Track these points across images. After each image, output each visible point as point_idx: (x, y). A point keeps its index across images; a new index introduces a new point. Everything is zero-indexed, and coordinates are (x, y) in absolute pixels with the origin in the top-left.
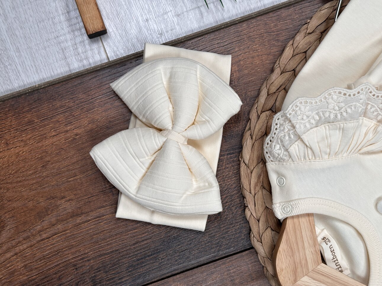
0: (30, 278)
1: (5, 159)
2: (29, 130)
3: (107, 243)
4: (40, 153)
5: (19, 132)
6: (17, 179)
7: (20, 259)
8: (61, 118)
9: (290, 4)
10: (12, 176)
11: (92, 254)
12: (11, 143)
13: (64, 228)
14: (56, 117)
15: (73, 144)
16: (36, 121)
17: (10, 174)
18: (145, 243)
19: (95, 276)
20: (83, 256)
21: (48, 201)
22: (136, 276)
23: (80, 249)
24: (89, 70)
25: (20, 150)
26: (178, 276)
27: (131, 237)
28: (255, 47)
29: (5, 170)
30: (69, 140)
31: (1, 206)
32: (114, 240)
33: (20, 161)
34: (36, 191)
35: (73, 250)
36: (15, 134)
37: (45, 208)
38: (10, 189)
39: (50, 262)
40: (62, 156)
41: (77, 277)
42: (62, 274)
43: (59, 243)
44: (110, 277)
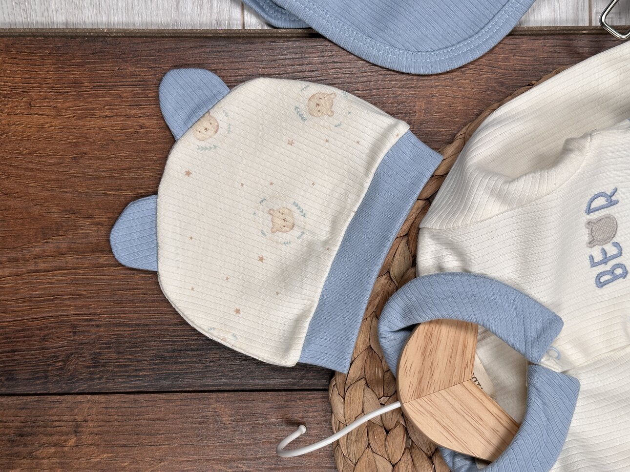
1: (19, 128)
2: (71, 95)
3: (135, 309)
4: (77, 136)
5: (54, 92)
6: (28, 165)
8: (125, 92)
9: (541, 33)
10: (21, 157)
11: (105, 318)
12: (37, 105)
13: (76, 264)
14: (120, 88)
15: (131, 139)
16: (86, 84)
17: (20, 153)
19: (99, 353)
20: (92, 316)
21: (65, 214)
22: (163, 373)
23: (91, 305)
24: (194, 33)
25: (46, 121)
26: (226, 394)
28: (463, 81)
29: (14, 144)
30: (127, 131)
32: (147, 309)
33: (41, 138)
34: (52, 192)
35: (79, 303)
36: (47, 94)
37: (56, 223)
38: (12, 177)
39: (37, 308)
40: (109, 153)
41: (71, 345)
42: (50, 334)
43: (61, 285)
44: (122, 362)
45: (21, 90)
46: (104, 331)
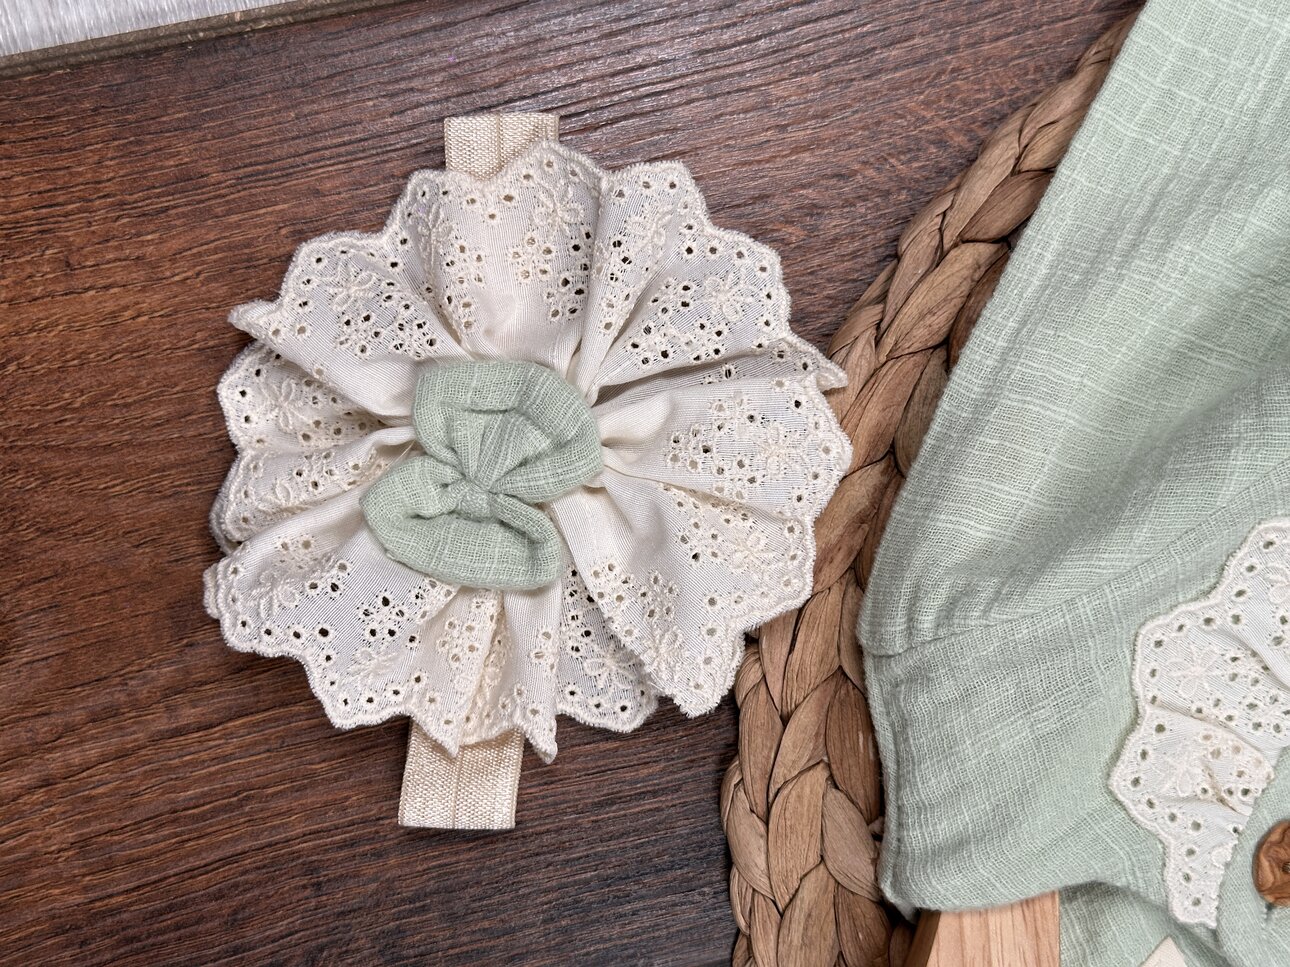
0: (98, 904)
1: (51, 337)
2: (178, 216)
5: (129, 216)
6: (96, 435)
7: (61, 808)
8: (328, 178)
10: (72, 419)
12: (88, 263)
14: (311, 169)
16: (215, 177)
17: (65, 408)
18: (648, 807)
19: (399, 930)
20: (357, 829)
22: (588, 954)
23: (347, 798)
25: (122, 302)
27: (584, 769)
29: (43, 386)
31: (6, 550)
33: (118, 353)
34: (176, 501)
35: (314, 799)
36: (112, 225)
38: (55, 479)
39: (199, 838)
41: (314, 924)
42: (249, 903)
43: (254, 758)
44: (465, 944)
45: (33, 229)
46: (400, 866)
